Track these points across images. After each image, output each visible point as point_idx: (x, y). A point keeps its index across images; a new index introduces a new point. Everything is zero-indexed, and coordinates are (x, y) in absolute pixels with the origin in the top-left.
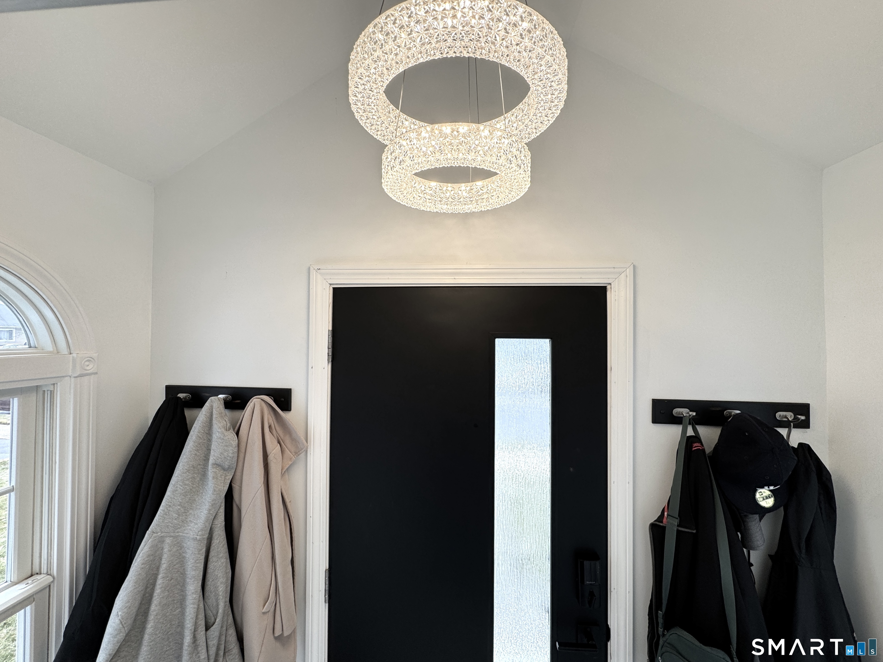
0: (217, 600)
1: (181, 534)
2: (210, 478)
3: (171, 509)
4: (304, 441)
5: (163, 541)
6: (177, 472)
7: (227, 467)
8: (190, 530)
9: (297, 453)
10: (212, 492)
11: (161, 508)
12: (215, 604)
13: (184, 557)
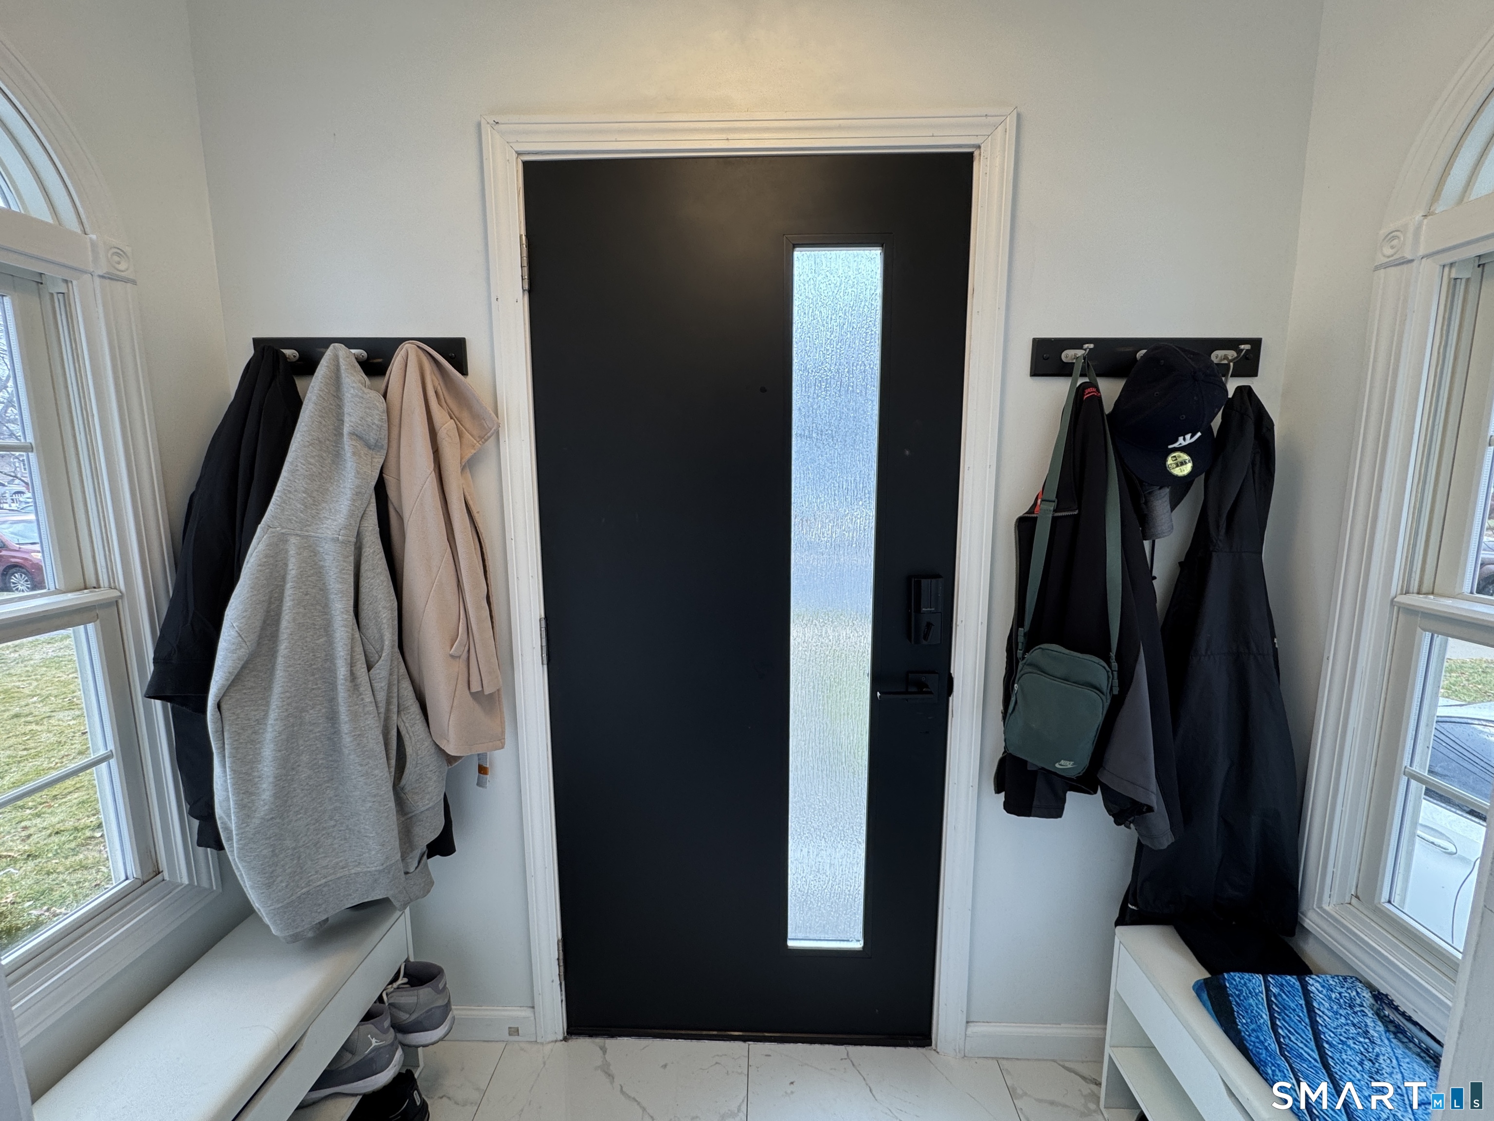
0: (380, 630)
1: (313, 534)
2: (349, 455)
3: (292, 496)
4: (493, 415)
5: (287, 541)
6: (294, 446)
7: (372, 441)
8: (327, 528)
9: (483, 439)
10: (353, 474)
11: (276, 494)
12: (377, 636)
13: (322, 567)
